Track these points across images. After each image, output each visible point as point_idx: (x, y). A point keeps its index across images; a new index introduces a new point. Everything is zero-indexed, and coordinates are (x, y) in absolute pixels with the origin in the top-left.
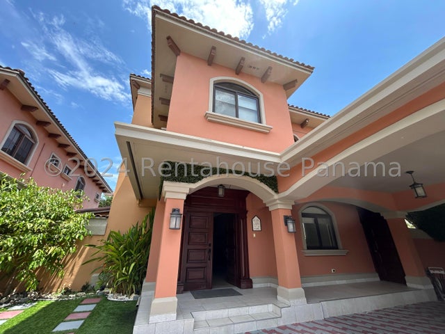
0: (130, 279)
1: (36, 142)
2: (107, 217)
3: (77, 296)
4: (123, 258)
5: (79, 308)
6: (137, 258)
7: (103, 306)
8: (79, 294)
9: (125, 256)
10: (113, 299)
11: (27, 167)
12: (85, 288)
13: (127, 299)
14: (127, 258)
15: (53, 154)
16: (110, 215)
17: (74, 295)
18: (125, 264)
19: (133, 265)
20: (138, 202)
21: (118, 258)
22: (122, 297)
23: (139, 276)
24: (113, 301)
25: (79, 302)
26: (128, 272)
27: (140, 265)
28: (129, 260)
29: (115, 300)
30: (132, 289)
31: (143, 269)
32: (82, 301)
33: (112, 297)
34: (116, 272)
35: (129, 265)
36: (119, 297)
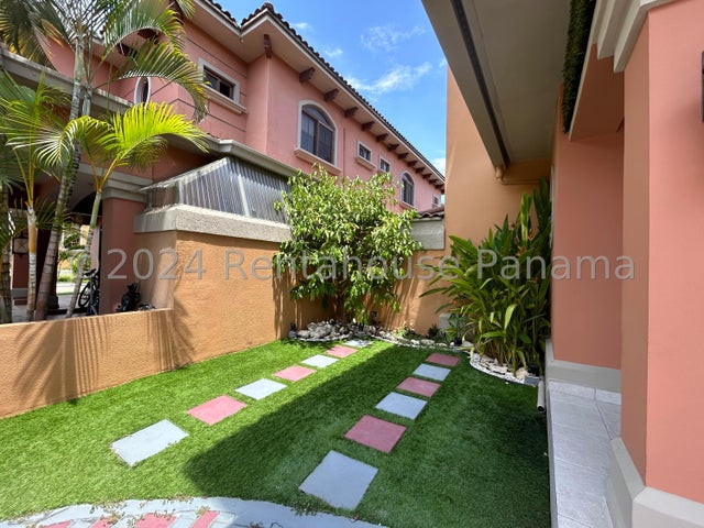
0: (510, 338)
1: (334, 129)
2: (443, 216)
3: (421, 344)
4: (486, 293)
5: (423, 370)
6: (517, 295)
7: (463, 378)
8: (424, 341)
9: (489, 287)
10: (479, 368)
11: (335, 166)
12: (433, 333)
13: (509, 376)
14: (495, 293)
15: (359, 142)
16: (446, 212)
17: (418, 342)
18: (494, 305)
19: (510, 310)
20: (498, 174)
21: (476, 291)
22: (498, 369)
23: (530, 334)
24: (480, 372)
25: (423, 357)
26: (502, 322)
27: (530, 313)
28: (499, 297)
29: (485, 370)
30: (518, 359)
31: (539, 320)
32: (428, 355)
33: (478, 362)
34: (475, 317)
35: (502, 309)
36: (493, 368)
